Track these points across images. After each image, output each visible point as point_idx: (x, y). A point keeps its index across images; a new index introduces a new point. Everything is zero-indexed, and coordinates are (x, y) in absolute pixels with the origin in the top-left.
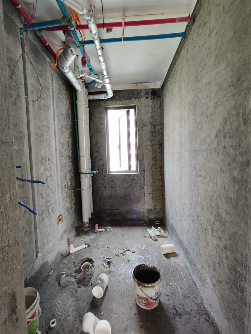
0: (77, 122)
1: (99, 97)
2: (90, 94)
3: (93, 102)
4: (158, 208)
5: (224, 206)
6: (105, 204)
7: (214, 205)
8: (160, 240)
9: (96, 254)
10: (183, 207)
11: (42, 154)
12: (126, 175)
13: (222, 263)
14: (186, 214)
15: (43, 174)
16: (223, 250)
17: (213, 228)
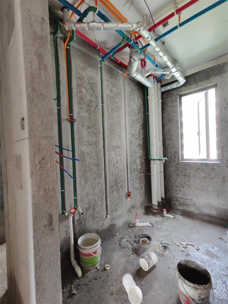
0: (148, 115)
1: (170, 87)
2: (162, 86)
3: (166, 93)
6: (178, 192)
9: (156, 235)
11: (114, 144)
12: (202, 164)
15: (114, 158)
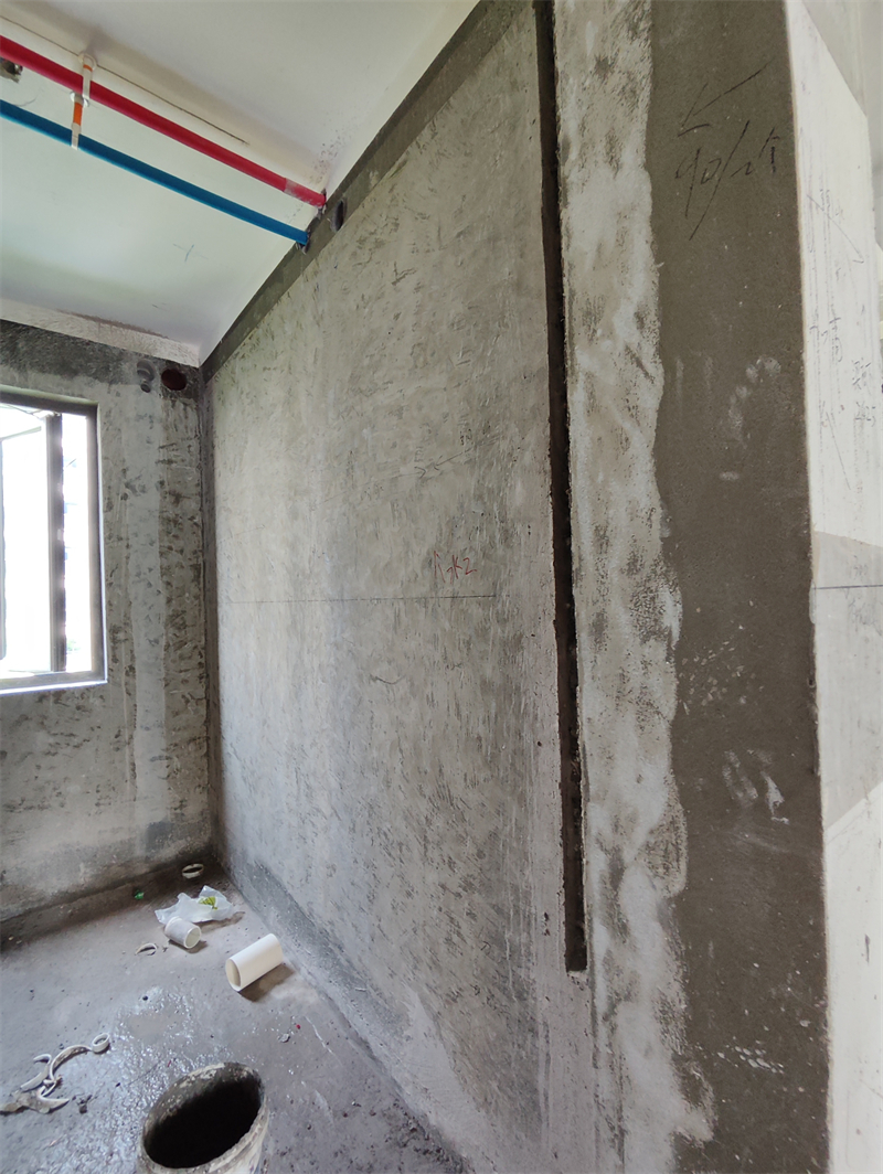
4: (193, 810)
5: (460, 764)
7: (426, 765)
8: (216, 938)
10: (308, 787)
13: (459, 934)
14: (323, 810)
16: (459, 895)
17: (425, 837)
